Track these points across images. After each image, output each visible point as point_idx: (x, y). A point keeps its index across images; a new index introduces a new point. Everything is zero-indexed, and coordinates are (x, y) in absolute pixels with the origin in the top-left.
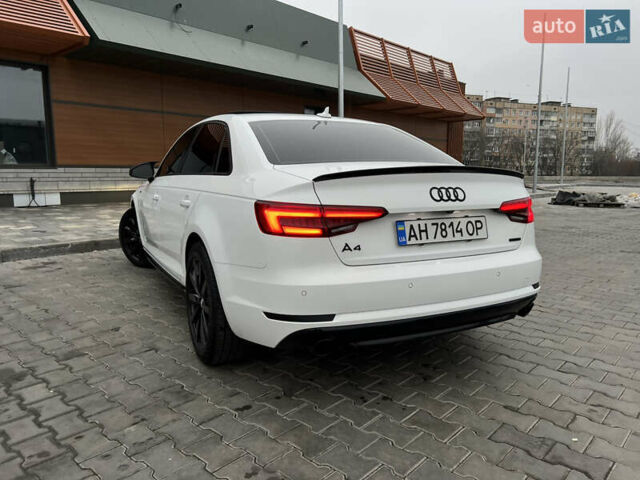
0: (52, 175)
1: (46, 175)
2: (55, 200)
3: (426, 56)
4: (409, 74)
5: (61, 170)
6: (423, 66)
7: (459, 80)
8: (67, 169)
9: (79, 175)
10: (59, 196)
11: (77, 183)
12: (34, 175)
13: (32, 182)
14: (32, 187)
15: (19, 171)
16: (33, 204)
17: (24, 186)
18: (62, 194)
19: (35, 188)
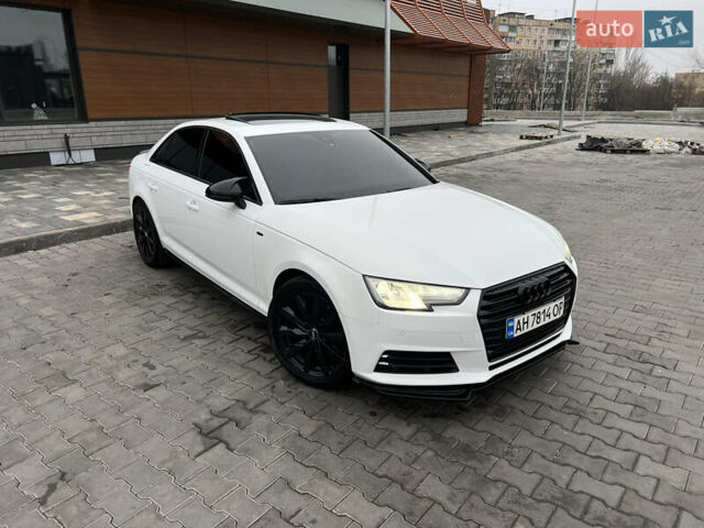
0: (85, 130)
1: (79, 130)
2: (89, 156)
4: (434, 2)
5: (93, 124)
8: (99, 123)
9: (111, 129)
10: (92, 152)
11: (109, 138)
12: (68, 131)
13: (67, 138)
14: (67, 143)
15: (52, 126)
16: (71, 162)
17: (59, 143)
18: (95, 149)
19: (70, 144)
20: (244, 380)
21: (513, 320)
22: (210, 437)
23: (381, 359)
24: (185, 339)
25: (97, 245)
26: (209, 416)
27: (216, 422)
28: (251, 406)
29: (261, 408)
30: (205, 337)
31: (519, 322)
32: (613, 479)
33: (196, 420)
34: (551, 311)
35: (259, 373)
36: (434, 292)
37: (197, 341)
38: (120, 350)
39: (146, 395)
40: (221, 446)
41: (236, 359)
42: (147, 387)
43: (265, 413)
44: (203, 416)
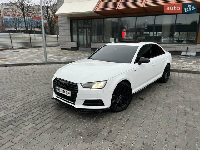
0: (194, 46)
5: (198, 45)
13: (188, 48)
14: (187, 50)
16: (186, 55)
18: (196, 52)
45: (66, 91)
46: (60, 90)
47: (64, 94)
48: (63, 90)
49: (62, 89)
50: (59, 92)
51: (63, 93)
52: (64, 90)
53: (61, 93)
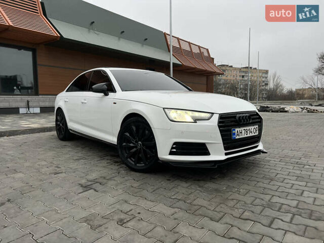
0: (36, 99)
1: (34, 99)
2: (38, 110)
3: (197, 46)
4: (190, 53)
5: (40, 96)
6: (196, 50)
7: (211, 56)
8: (44, 96)
10: (39, 109)
11: (47, 103)
12: (29, 99)
13: (28, 102)
14: (28, 104)
15: (22, 97)
16: (29, 112)
17: (24, 104)
18: (41, 108)
19: (30, 105)
20: (105, 171)
21: (234, 130)
22: (86, 188)
23: (172, 148)
24: (76, 160)
25: (37, 135)
26: (86, 181)
27: (90, 183)
28: (107, 178)
29: (113, 178)
30: (86, 159)
31: (238, 132)
32: (291, 198)
33: (80, 183)
34: (252, 130)
35: (112, 169)
36: (197, 115)
37: (82, 160)
38: (44, 163)
39: (56, 176)
40: (92, 190)
41: (101, 165)
42: (56, 173)
43: (114, 180)
44: (83, 181)
45: (253, 127)
46: (243, 132)
47: (251, 135)
48: (248, 128)
49: (246, 128)
50: (241, 137)
51: (248, 135)
52: (250, 128)
53: (246, 136)
